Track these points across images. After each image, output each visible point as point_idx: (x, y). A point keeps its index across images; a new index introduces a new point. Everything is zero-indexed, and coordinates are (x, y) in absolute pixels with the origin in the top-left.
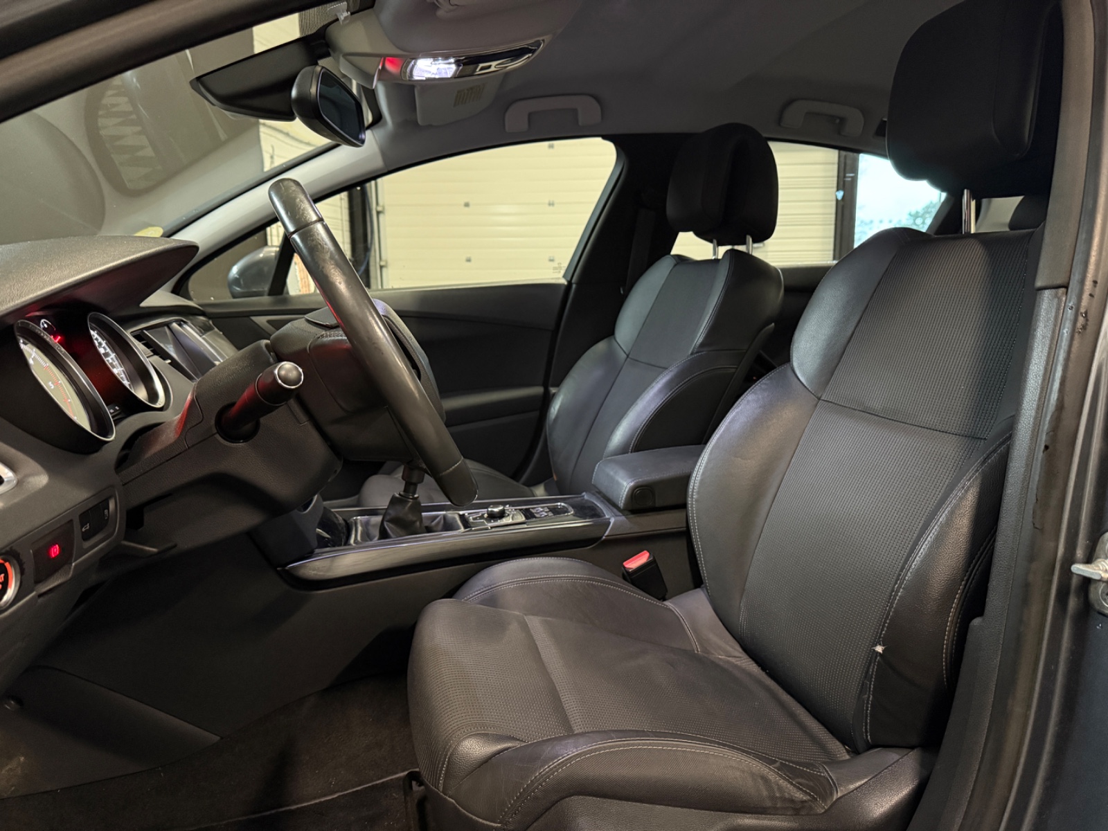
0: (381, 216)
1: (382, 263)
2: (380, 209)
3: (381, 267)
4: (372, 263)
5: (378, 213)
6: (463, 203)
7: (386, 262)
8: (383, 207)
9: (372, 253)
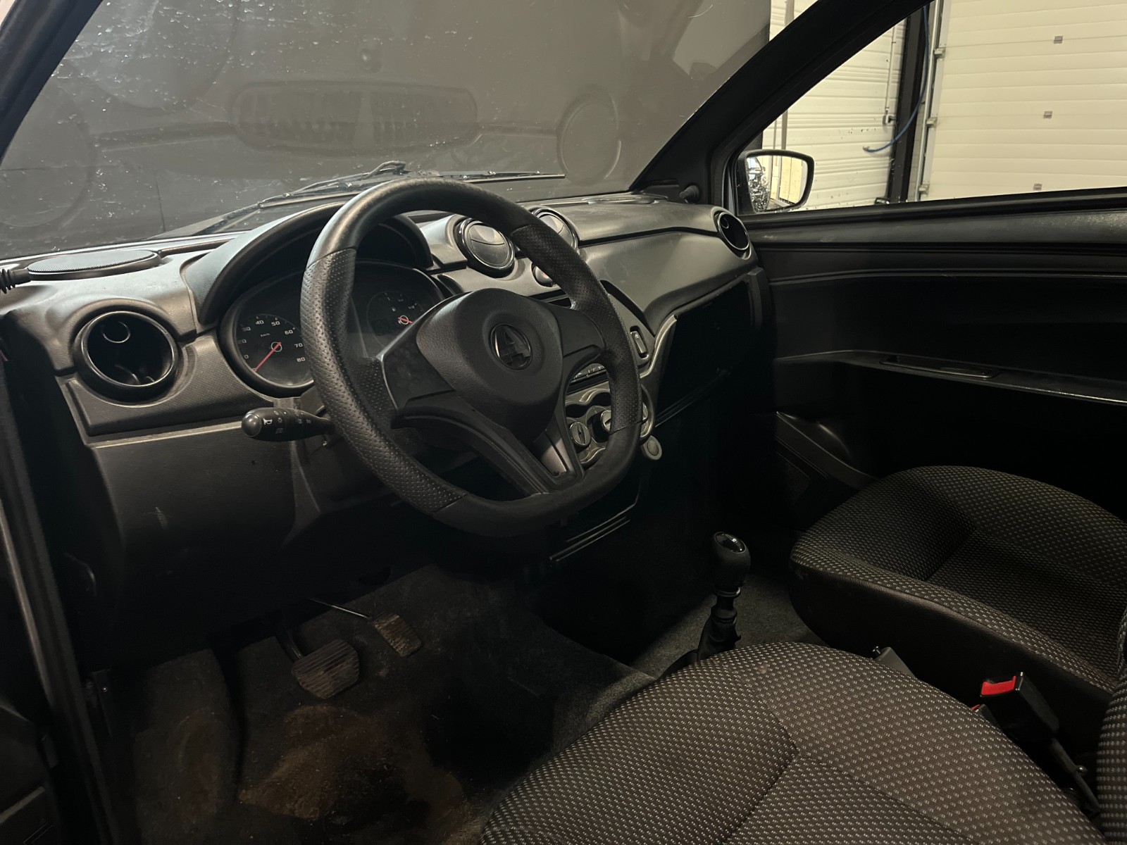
0: (939, 61)
1: (929, 122)
2: (938, 52)
3: (928, 127)
4: (918, 123)
5: (936, 57)
6: (1054, 39)
7: (936, 121)
8: (944, 51)
9: (921, 110)
